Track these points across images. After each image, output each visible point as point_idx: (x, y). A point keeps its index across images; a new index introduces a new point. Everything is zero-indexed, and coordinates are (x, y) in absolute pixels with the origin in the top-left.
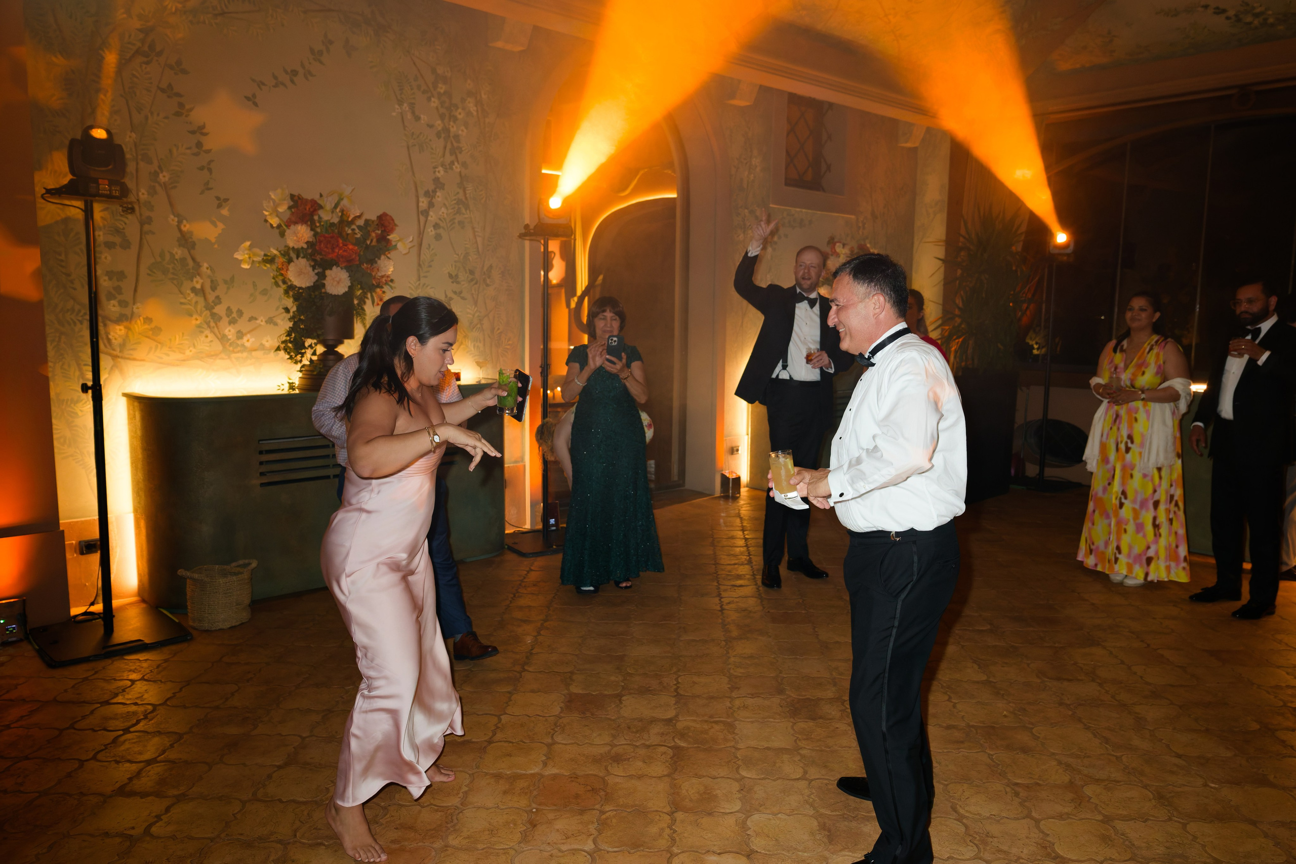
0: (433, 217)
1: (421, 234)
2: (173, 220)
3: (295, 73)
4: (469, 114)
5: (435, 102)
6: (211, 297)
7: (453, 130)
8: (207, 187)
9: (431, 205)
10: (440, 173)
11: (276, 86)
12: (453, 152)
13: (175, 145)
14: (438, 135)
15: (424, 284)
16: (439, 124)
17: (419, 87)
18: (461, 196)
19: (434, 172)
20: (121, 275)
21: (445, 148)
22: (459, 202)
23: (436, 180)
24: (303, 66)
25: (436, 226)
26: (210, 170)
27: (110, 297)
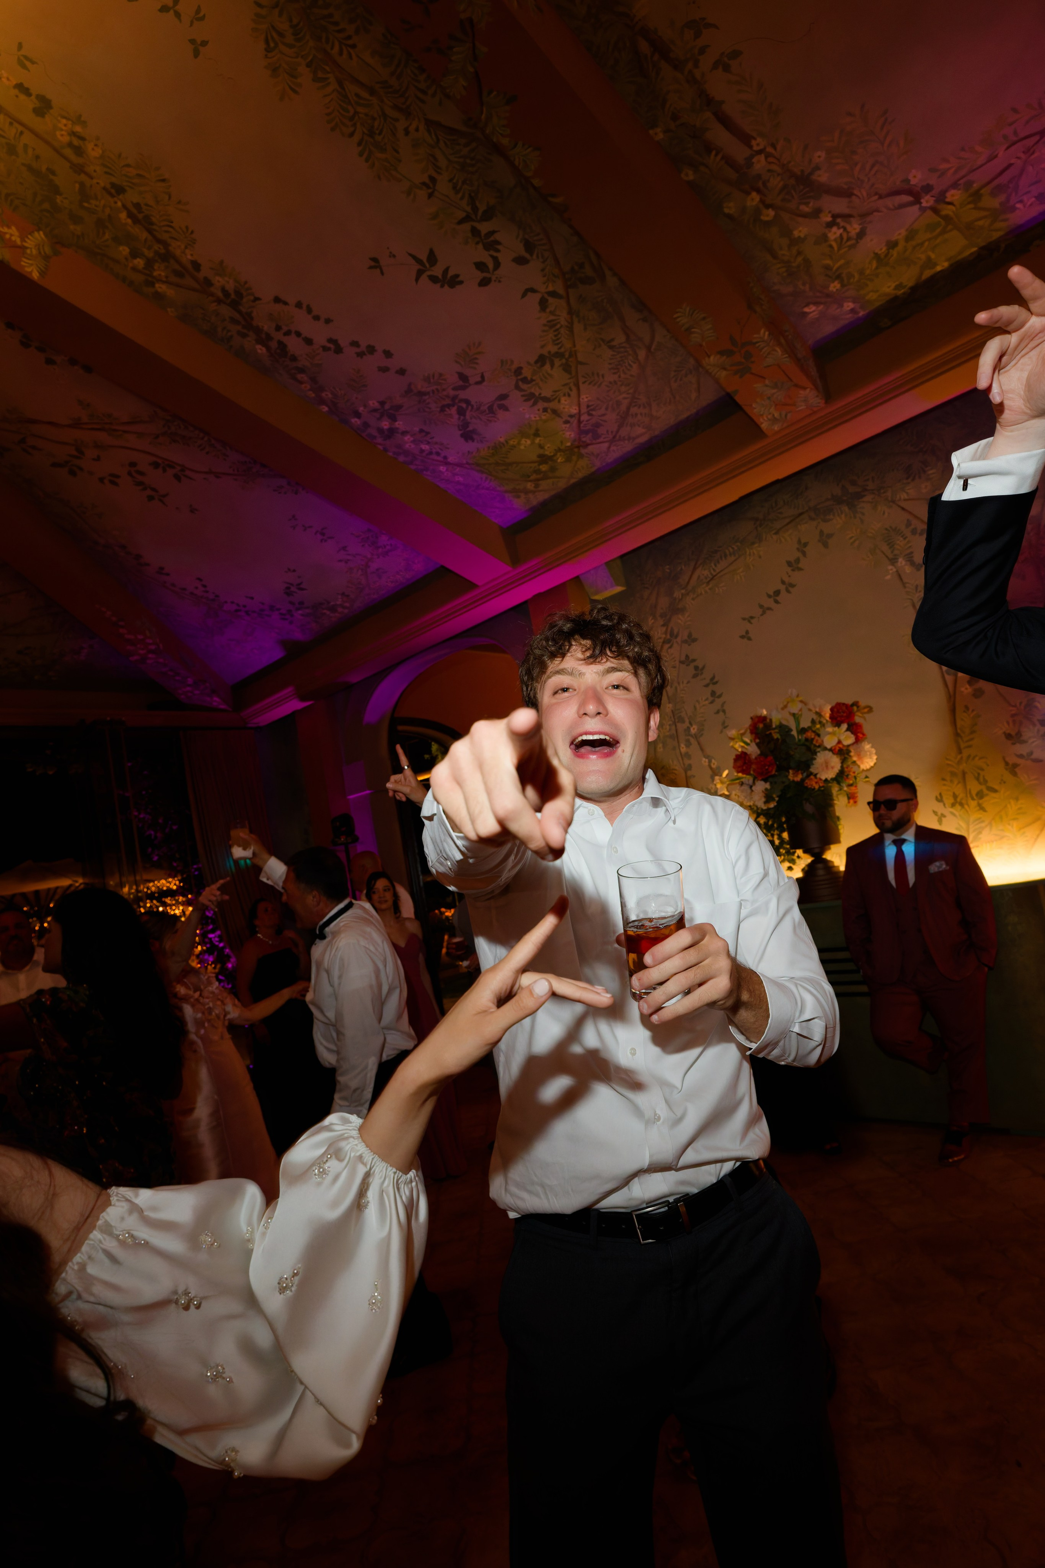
1: (951, 697)
3: (778, 593)
11: (764, 613)
13: (697, 701)
15: (969, 756)
24: (783, 582)
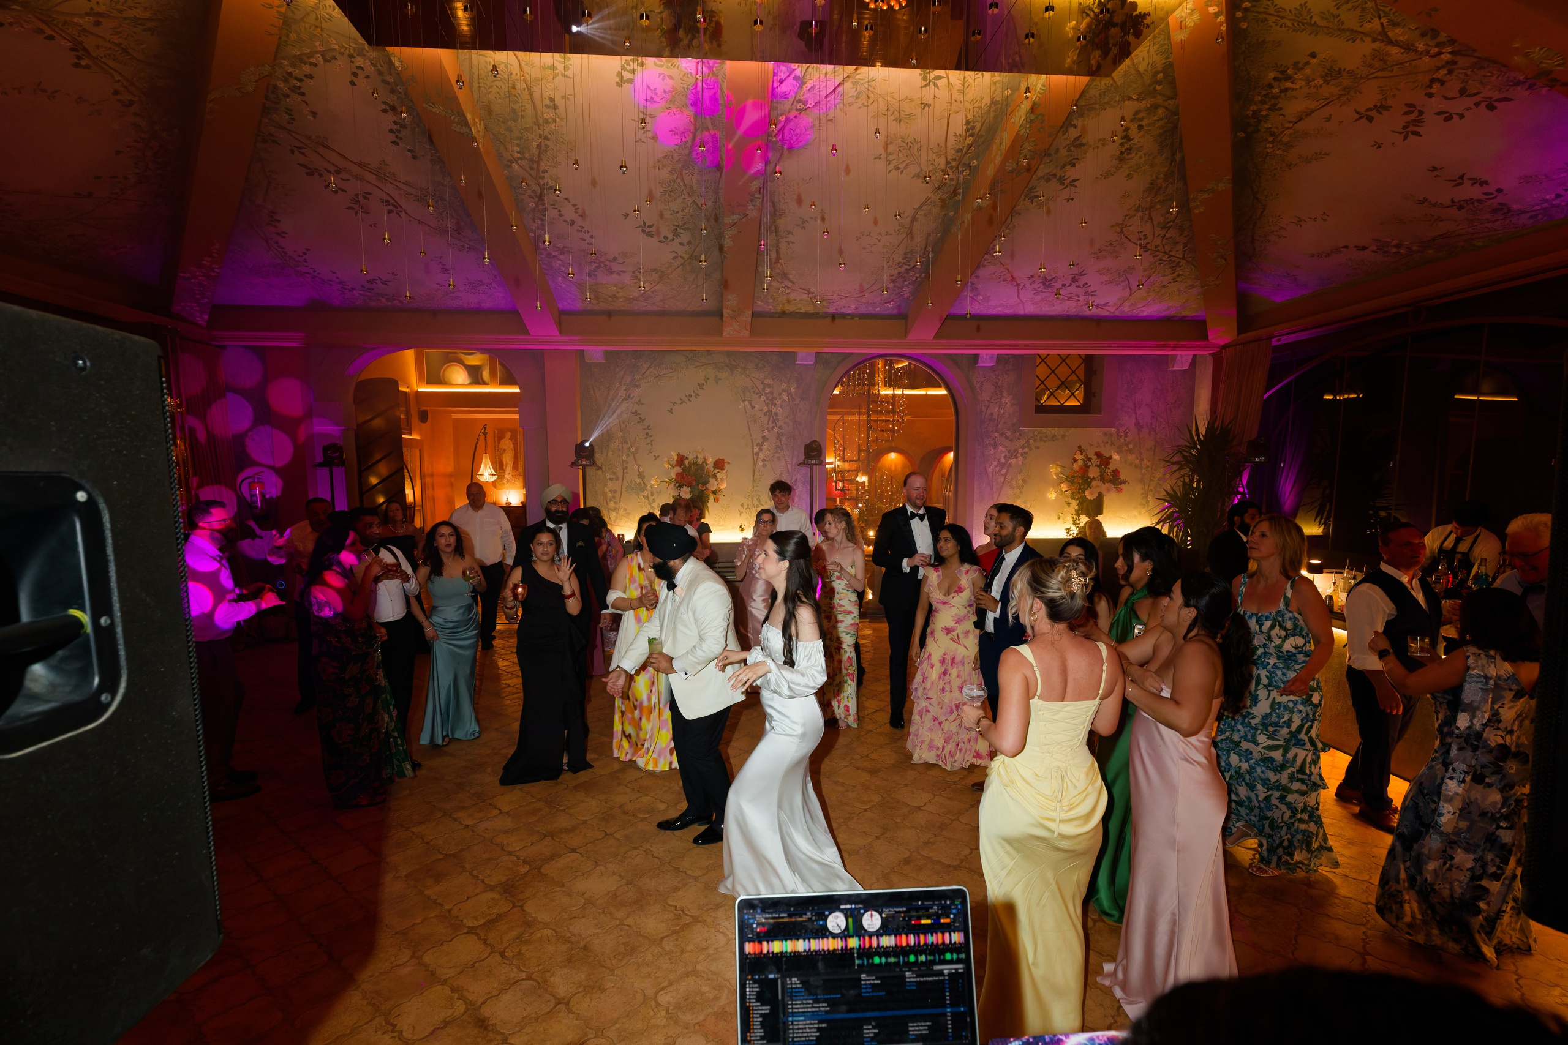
0: (761, 456)
1: (755, 465)
2: (636, 467)
3: (690, 396)
4: (784, 401)
5: (763, 398)
6: (651, 499)
7: (774, 411)
8: (650, 452)
9: (761, 450)
10: (766, 433)
12: (774, 421)
14: (765, 414)
16: (766, 409)
17: (754, 392)
18: (778, 444)
19: (763, 433)
20: (615, 491)
22: (777, 447)
23: (764, 437)
25: (763, 460)
26: (651, 444)
27: (611, 500)
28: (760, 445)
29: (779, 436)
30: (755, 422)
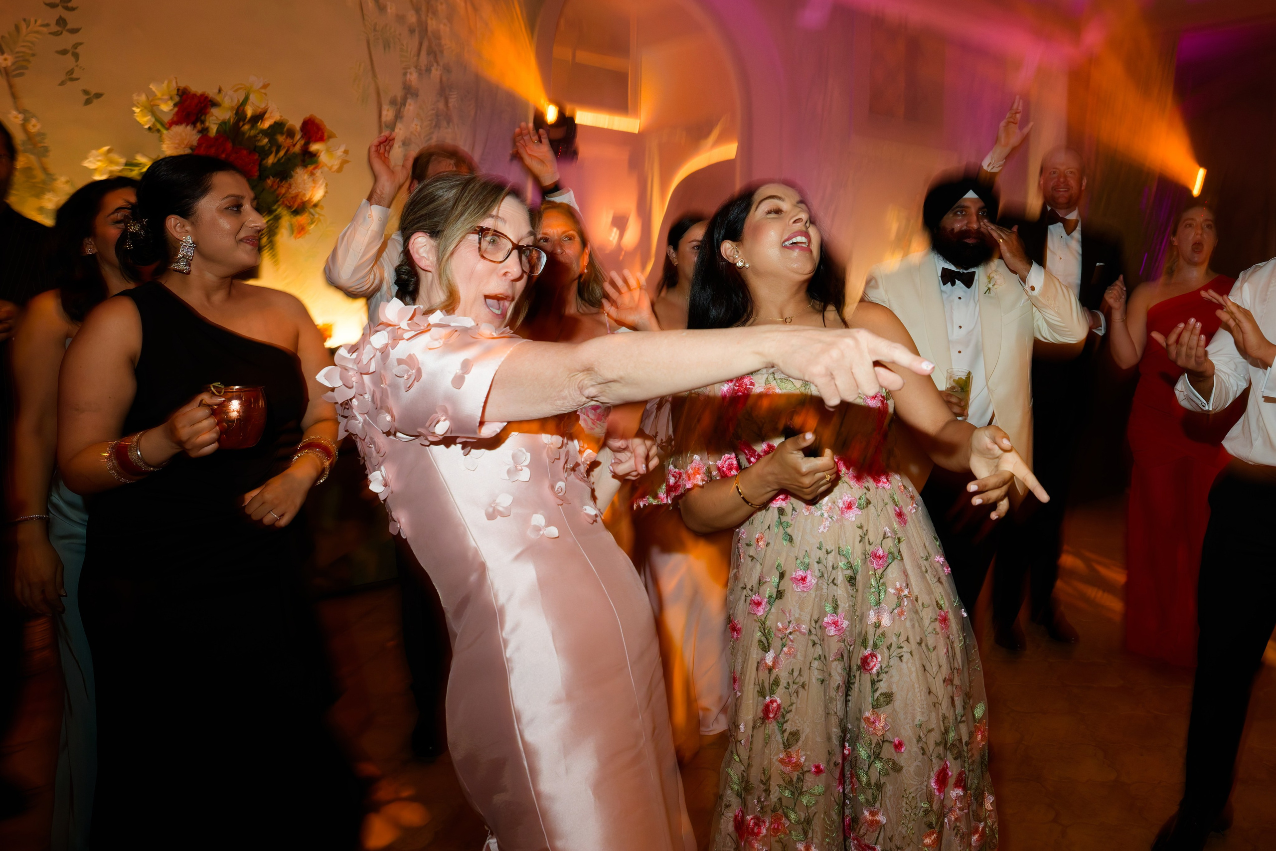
7: (432, 24)
8: (71, 77)
9: (398, 116)
10: (413, 77)
12: (431, 52)
13: (25, 20)
14: (411, 30)
16: (411, 16)
18: (441, 106)
19: (405, 74)
21: (421, 44)
22: (438, 113)
23: (407, 86)
25: (406, 142)
26: (76, 56)
28: (399, 105)
29: (443, 91)
30: (387, 45)
